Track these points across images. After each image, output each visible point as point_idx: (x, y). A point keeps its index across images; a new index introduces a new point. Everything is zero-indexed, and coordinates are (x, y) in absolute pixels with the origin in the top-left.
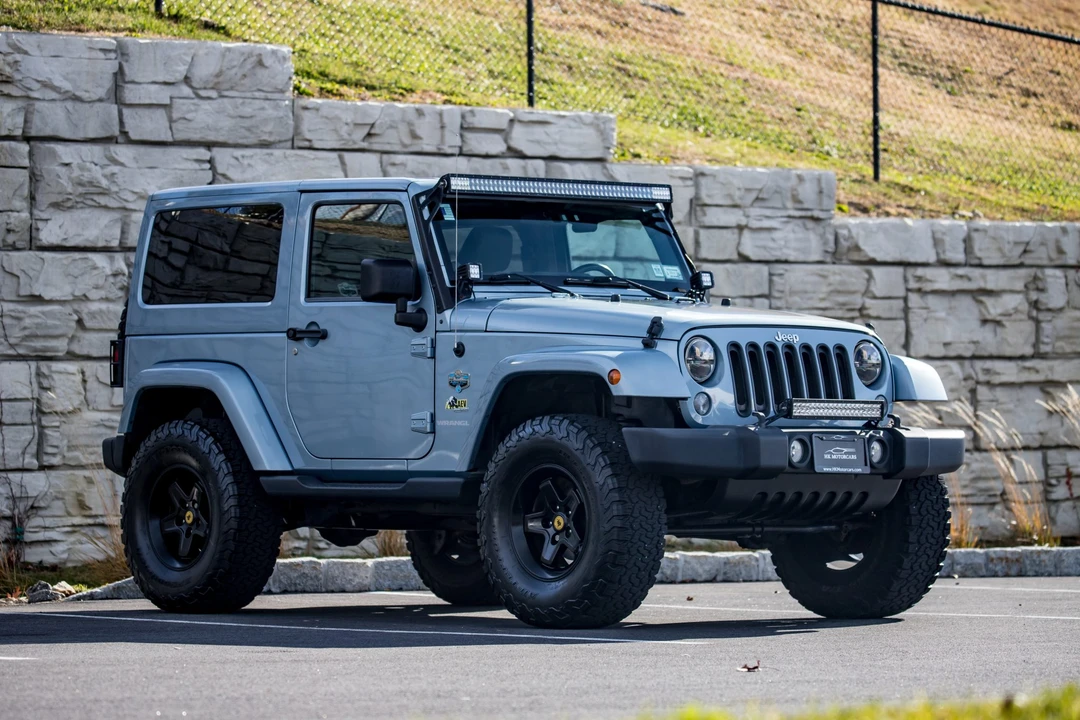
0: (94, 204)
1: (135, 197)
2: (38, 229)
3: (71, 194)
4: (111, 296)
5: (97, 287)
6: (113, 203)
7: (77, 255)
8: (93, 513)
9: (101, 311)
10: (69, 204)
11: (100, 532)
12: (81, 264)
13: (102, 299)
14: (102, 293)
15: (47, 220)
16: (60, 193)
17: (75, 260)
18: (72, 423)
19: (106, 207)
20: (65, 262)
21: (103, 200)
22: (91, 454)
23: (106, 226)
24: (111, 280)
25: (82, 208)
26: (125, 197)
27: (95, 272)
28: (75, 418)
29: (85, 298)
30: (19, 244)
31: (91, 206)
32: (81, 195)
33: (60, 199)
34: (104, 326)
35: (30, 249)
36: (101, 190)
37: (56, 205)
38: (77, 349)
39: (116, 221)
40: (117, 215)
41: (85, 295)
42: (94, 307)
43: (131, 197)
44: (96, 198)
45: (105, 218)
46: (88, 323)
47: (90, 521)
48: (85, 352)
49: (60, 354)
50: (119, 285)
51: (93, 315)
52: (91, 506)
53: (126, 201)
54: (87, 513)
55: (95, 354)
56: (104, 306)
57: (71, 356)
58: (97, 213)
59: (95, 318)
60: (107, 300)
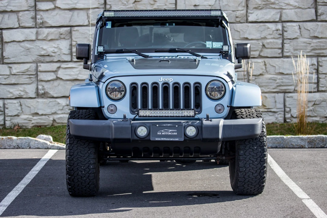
0: (270, 7)
1: (285, 4)
2: (249, 16)
3: (260, 4)
4: (275, 37)
5: (270, 34)
6: (277, 7)
7: (261, 24)
8: (267, 107)
9: (271, 42)
10: (260, 8)
11: (270, 114)
12: (263, 27)
13: (272, 38)
14: (272, 36)
15: (252, 13)
16: (256, 4)
17: (260, 26)
18: (260, 79)
19: (274, 8)
20: (257, 27)
21: (273, 6)
22: (268, 88)
23: (274, 14)
24: (275, 32)
25: (266, 9)
26: (281, 5)
27: (269, 29)
28: (261, 77)
29: (265, 38)
30: (241, 21)
31: (269, 8)
32: (264, 5)
33: (256, 6)
34: (273, 47)
35: (247, 22)
36: (271, 3)
37: (255, 8)
38: (262, 54)
39: (278, 13)
40: (279, 11)
41: (265, 37)
42: (268, 41)
43: (283, 5)
44: (270, 5)
45: (273, 12)
46: (266, 46)
47: (266, 110)
48: (265, 55)
49: (256, 56)
50: (278, 33)
51: (268, 43)
52: (266, 105)
53: (282, 6)
54: (265, 107)
55: (269, 56)
56: (272, 40)
57: (260, 57)
58: (271, 10)
59: (269, 44)
60: (274, 38)
